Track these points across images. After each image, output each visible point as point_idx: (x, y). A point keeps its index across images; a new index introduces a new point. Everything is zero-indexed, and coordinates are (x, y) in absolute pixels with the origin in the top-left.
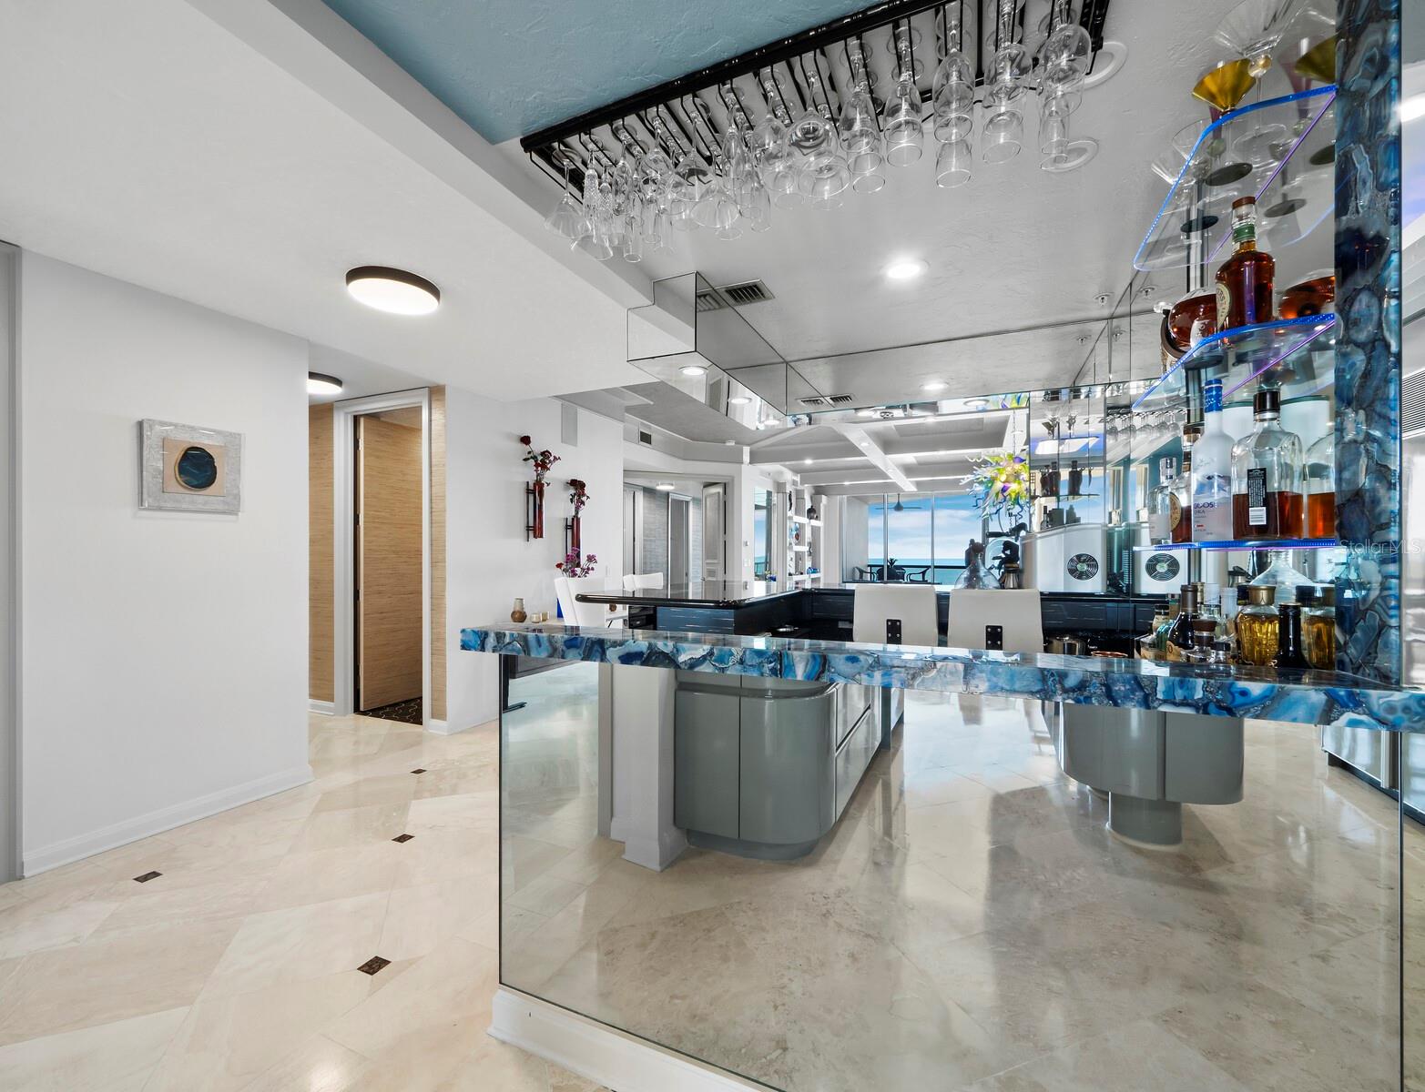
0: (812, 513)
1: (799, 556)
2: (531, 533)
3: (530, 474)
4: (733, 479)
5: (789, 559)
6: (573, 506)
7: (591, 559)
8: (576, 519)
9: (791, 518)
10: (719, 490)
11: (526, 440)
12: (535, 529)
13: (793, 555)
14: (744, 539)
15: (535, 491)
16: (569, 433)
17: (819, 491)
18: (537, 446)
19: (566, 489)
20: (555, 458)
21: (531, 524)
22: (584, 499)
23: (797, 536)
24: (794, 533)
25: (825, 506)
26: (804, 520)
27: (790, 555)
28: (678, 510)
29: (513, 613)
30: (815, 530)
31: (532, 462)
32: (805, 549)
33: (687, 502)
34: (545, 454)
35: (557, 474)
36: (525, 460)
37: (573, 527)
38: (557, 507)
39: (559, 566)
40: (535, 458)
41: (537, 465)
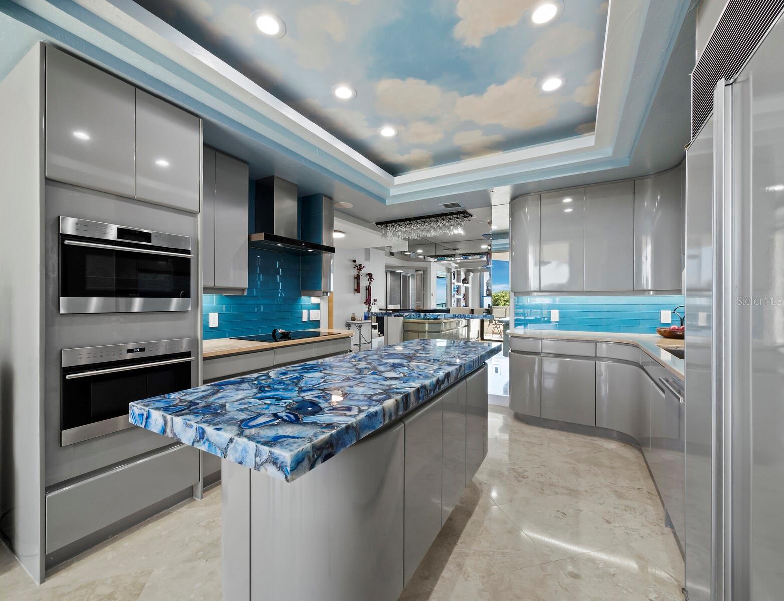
0: (465, 281)
1: (459, 300)
2: (356, 292)
3: (355, 272)
4: (427, 268)
5: (453, 301)
6: (369, 282)
7: (375, 300)
8: (369, 287)
9: (454, 284)
10: (421, 272)
11: (354, 261)
12: (357, 290)
13: (456, 300)
14: (432, 293)
15: (357, 278)
16: (367, 258)
17: (468, 272)
18: (358, 263)
19: (366, 276)
20: (364, 267)
21: (356, 289)
22: (372, 280)
23: (458, 292)
24: (456, 290)
25: (472, 278)
26: (461, 284)
27: (454, 300)
28: (406, 280)
29: (351, 318)
30: (467, 289)
31: (356, 268)
32: (461, 297)
33: (409, 277)
34: (360, 265)
35: (364, 272)
36: (354, 268)
37: (368, 290)
38: (364, 283)
39: (365, 303)
40: (357, 267)
41: (358, 269)
